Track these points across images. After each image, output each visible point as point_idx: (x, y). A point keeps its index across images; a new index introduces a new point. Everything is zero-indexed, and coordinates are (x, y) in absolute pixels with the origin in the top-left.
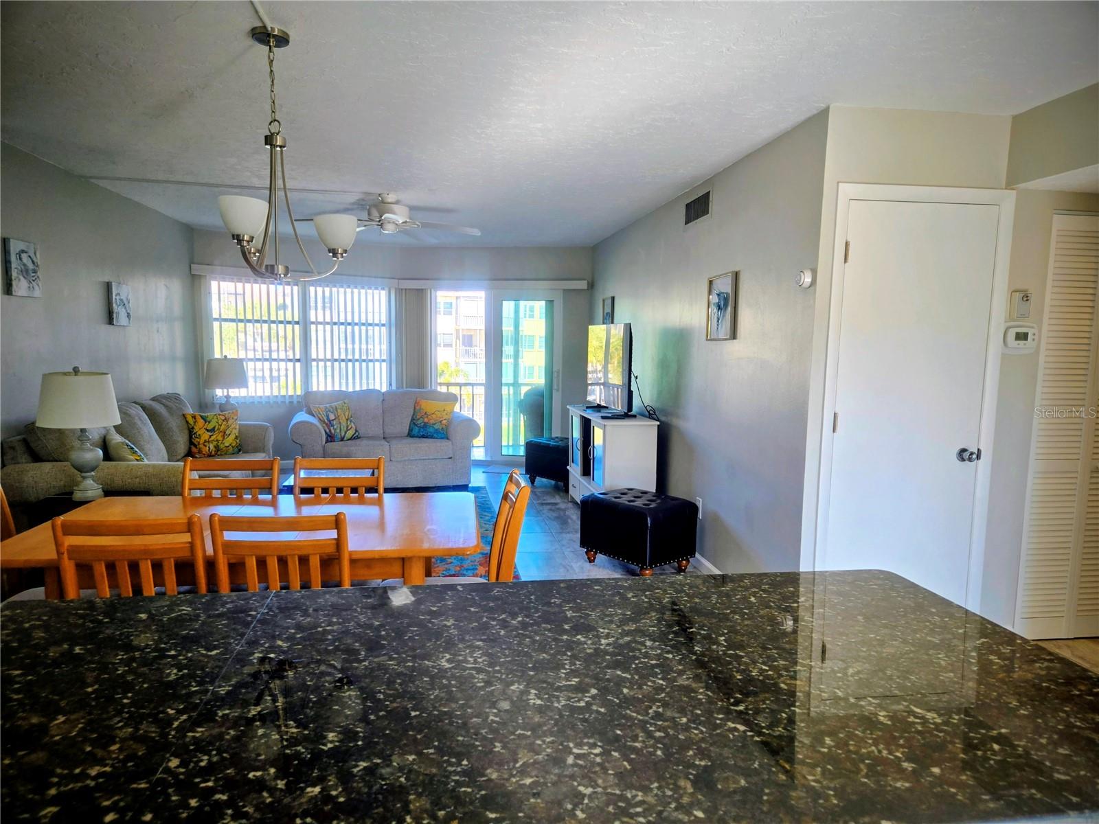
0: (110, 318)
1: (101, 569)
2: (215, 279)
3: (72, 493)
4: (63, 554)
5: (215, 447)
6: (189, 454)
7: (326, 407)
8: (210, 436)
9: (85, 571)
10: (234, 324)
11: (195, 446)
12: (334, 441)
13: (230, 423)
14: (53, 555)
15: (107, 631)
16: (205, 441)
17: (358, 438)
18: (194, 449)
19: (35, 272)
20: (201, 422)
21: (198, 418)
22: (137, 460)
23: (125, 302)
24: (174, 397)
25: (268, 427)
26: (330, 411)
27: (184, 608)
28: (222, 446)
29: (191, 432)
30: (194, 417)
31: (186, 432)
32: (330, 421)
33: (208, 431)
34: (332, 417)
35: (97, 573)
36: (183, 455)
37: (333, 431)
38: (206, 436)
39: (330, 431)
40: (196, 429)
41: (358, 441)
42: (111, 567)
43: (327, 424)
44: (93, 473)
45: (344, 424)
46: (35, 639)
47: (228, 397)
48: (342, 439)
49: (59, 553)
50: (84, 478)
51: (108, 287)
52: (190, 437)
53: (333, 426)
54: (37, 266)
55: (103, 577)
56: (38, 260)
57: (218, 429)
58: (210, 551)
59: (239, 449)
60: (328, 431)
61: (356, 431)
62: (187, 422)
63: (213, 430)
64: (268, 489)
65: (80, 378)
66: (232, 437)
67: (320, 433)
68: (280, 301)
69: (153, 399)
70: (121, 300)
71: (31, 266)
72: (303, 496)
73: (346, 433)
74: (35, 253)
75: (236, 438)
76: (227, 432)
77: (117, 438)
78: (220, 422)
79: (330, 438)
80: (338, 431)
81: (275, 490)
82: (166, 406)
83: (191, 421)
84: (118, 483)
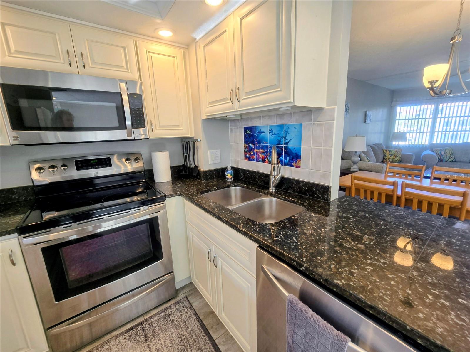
0: (365, 121)
1: (362, 191)
2: (399, 106)
3: (350, 169)
4: (353, 184)
5: (392, 160)
6: (383, 162)
7: (440, 149)
8: (391, 157)
9: (358, 190)
10: (404, 121)
11: (385, 159)
12: (442, 162)
13: (398, 153)
14: (350, 184)
15: (376, 212)
16: (389, 158)
17: (455, 161)
18: (384, 160)
19: (348, 110)
20: (388, 152)
21: (387, 151)
22: (369, 162)
23: (370, 116)
24: (380, 144)
25: (413, 155)
26: (442, 150)
27: (401, 212)
28: (394, 160)
29: (384, 155)
30: (386, 150)
31: (383, 155)
32: (441, 154)
33: (390, 155)
34: (443, 153)
35: (361, 192)
36: (380, 162)
37: (442, 158)
38: (389, 156)
39: (441, 158)
40: (386, 154)
41: (455, 163)
42: (365, 191)
43: (440, 155)
44: (357, 164)
45: (448, 156)
46: (354, 208)
47: (398, 144)
48: (446, 161)
49: (352, 184)
50: (354, 165)
51: (366, 112)
52: (384, 156)
53: (443, 156)
54: (349, 108)
55: (363, 193)
56: (349, 107)
57: (394, 154)
58: (399, 193)
59: (400, 161)
60: (440, 158)
61: (454, 159)
62: (384, 152)
63: (392, 155)
64: (419, 176)
65: (357, 138)
66: (399, 157)
67: (436, 158)
68: (418, 113)
69: (374, 145)
70: (369, 116)
71: (348, 109)
72: (434, 180)
73: (449, 159)
74: (349, 105)
75: (400, 158)
76: (397, 156)
77: (363, 155)
78: (395, 152)
79: (441, 160)
80: (445, 158)
81: (422, 177)
82: (378, 147)
83: (385, 152)
84: (362, 168)
